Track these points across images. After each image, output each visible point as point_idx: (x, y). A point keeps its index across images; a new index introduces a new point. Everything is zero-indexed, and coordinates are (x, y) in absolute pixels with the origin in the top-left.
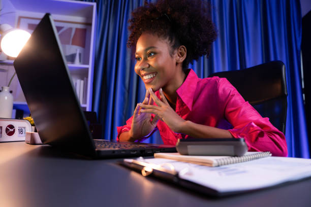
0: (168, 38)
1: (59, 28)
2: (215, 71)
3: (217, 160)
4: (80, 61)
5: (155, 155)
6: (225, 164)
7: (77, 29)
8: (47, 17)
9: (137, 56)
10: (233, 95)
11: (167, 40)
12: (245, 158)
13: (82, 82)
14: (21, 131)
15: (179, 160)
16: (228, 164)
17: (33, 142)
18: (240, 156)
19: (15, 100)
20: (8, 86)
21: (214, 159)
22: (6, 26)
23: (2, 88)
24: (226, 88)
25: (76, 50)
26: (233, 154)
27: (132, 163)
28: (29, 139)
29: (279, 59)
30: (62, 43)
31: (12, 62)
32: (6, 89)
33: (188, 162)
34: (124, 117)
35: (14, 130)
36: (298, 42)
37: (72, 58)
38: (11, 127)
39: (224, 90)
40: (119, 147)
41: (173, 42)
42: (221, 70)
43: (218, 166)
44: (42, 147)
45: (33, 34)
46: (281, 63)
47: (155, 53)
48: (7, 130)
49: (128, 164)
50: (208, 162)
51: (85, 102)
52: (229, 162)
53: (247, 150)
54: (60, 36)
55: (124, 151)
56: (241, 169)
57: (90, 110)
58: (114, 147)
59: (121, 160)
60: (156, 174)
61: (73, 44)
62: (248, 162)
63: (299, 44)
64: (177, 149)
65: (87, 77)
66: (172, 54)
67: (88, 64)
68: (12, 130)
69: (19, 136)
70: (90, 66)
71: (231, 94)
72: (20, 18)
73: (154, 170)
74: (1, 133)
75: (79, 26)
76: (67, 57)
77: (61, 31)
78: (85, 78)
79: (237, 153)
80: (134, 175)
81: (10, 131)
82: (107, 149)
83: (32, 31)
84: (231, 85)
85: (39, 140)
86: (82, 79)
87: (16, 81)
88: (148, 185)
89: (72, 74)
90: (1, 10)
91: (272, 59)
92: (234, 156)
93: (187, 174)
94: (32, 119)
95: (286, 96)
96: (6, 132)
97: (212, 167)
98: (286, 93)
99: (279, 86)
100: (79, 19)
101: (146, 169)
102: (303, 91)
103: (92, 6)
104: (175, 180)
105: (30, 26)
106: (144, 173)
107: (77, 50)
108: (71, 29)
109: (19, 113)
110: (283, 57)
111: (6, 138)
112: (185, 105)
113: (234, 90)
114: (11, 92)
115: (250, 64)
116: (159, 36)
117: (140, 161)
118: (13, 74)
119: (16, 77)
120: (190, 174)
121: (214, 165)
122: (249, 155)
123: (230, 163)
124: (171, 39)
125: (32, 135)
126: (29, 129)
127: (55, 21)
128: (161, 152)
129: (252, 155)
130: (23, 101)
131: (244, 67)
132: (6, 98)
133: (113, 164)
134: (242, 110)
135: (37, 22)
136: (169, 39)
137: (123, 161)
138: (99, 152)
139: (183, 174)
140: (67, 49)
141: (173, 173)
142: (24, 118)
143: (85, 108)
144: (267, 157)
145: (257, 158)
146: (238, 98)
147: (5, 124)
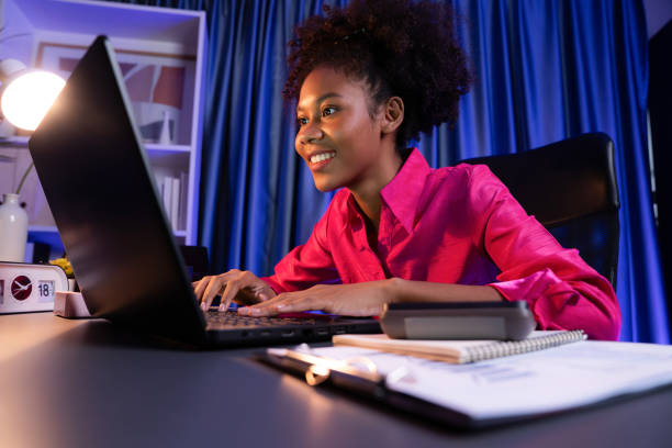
0: (366, 78)
1: (125, 68)
2: (464, 156)
3: (468, 349)
4: (171, 137)
5: (336, 338)
6: (485, 358)
7: (164, 69)
8: (100, 43)
9: (300, 114)
10: (500, 203)
11: (363, 82)
12: (529, 345)
13: (176, 182)
14: (45, 290)
15: (387, 351)
16: (492, 357)
17: (71, 314)
18: (518, 341)
19: (31, 222)
20: (17, 193)
21: (461, 348)
22: (13, 64)
23: (4, 196)
24: (487, 188)
25: (162, 113)
26: (504, 337)
27: (286, 357)
28: (62, 307)
29: (600, 129)
30: (133, 99)
31: (26, 140)
32: (13, 200)
33: (405, 353)
34: (266, 259)
35: (30, 288)
36: (640, 92)
37: (154, 131)
38: (24, 280)
39: (481, 192)
40: (257, 324)
41: (377, 87)
42: (476, 154)
43: (472, 362)
44: (91, 324)
45: (71, 81)
46: (604, 138)
47: (338, 108)
48: (14, 287)
49: (277, 361)
50: (449, 353)
51: (183, 226)
52: (495, 354)
53: (534, 327)
54: (128, 83)
55: (268, 330)
56: (521, 368)
57: (195, 244)
58: (246, 323)
59: (260, 350)
60: (338, 380)
61: (156, 100)
62: (536, 353)
63: (643, 97)
64: (383, 327)
65: (187, 172)
66: (373, 113)
67: (188, 142)
68: (26, 288)
69: (41, 302)
70: (193, 149)
71: (496, 199)
72: (43, 45)
73: (333, 373)
74: (2, 294)
75: (169, 63)
76: (143, 129)
77: (130, 74)
78: (183, 175)
79: (512, 334)
80: (290, 382)
81: (22, 289)
82: (230, 327)
83: (69, 74)
84: (497, 181)
85: (83, 309)
86: (177, 176)
87: (34, 181)
88: (319, 404)
89: (155, 165)
90: (3, 29)
91: (586, 129)
92: (507, 340)
93: (404, 379)
94: (69, 264)
95: (616, 209)
96: (13, 293)
97: (457, 364)
98: (616, 203)
99: (600, 187)
100: (169, 47)
101: (314, 370)
102: (653, 198)
103: (197, 20)
104: (379, 393)
105: (64, 64)
106: (310, 379)
107: (164, 113)
108: (151, 69)
109: (41, 250)
110: (609, 126)
111: (12, 304)
112: (398, 222)
113: (503, 191)
114: (23, 205)
115: (537, 140)
116: (347, 74)
117: (303, 353)
118: (27, 167)
119: (34, 174)
120: (410, 379)
121: (461, 360)
122: (538, 338)
123: (498, 356)
124: (372, 81)
125: (69, 299)
126: (62, 285)
127: (117, 51)
128: (347, 333)
129: (543, 337)
130: (48, 225)
131: (525, 148)
132: (13, 218)
133: (243, 360)
134: (522, 235)
135: (80, 54)
136: (369, 81)
137: (266, 354)
138: (214, 333)
139: (396, 381)
140: (143, 112)
141: (374, 379)
142: (51, 262)
143: (183, 239)
144: (578, 342)
145: (555, 345)
146: (513, 210)
147: (10, 275)
